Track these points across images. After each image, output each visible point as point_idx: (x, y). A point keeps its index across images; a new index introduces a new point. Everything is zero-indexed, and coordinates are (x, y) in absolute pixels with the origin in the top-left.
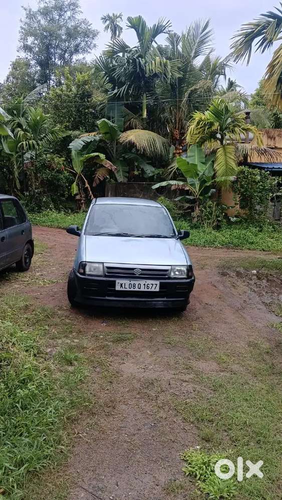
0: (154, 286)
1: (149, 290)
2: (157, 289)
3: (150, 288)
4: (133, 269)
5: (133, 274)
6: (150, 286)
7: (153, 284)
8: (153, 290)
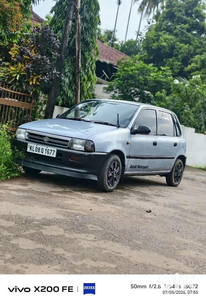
0: (52, 152)
1: (49, 155)
2: (54, 156)
3: (50, 153)
4: (43, 136)
5: (43, 141)
6: (50, 151)
7: (52, 150)
8: (51, 155)
